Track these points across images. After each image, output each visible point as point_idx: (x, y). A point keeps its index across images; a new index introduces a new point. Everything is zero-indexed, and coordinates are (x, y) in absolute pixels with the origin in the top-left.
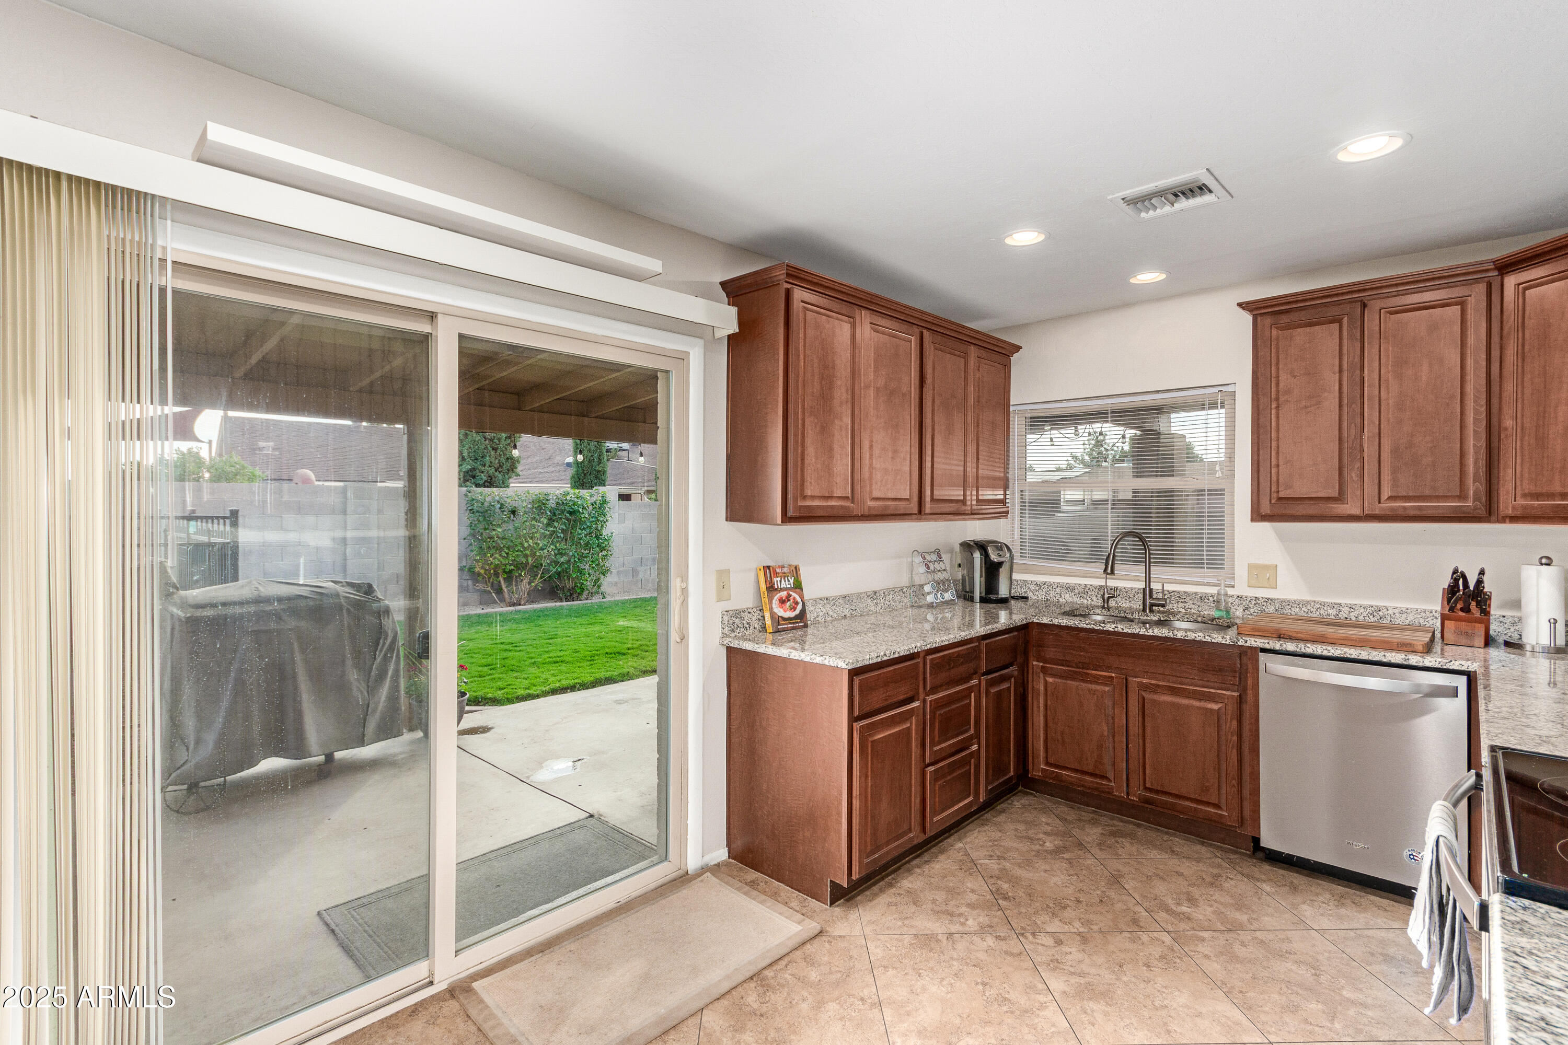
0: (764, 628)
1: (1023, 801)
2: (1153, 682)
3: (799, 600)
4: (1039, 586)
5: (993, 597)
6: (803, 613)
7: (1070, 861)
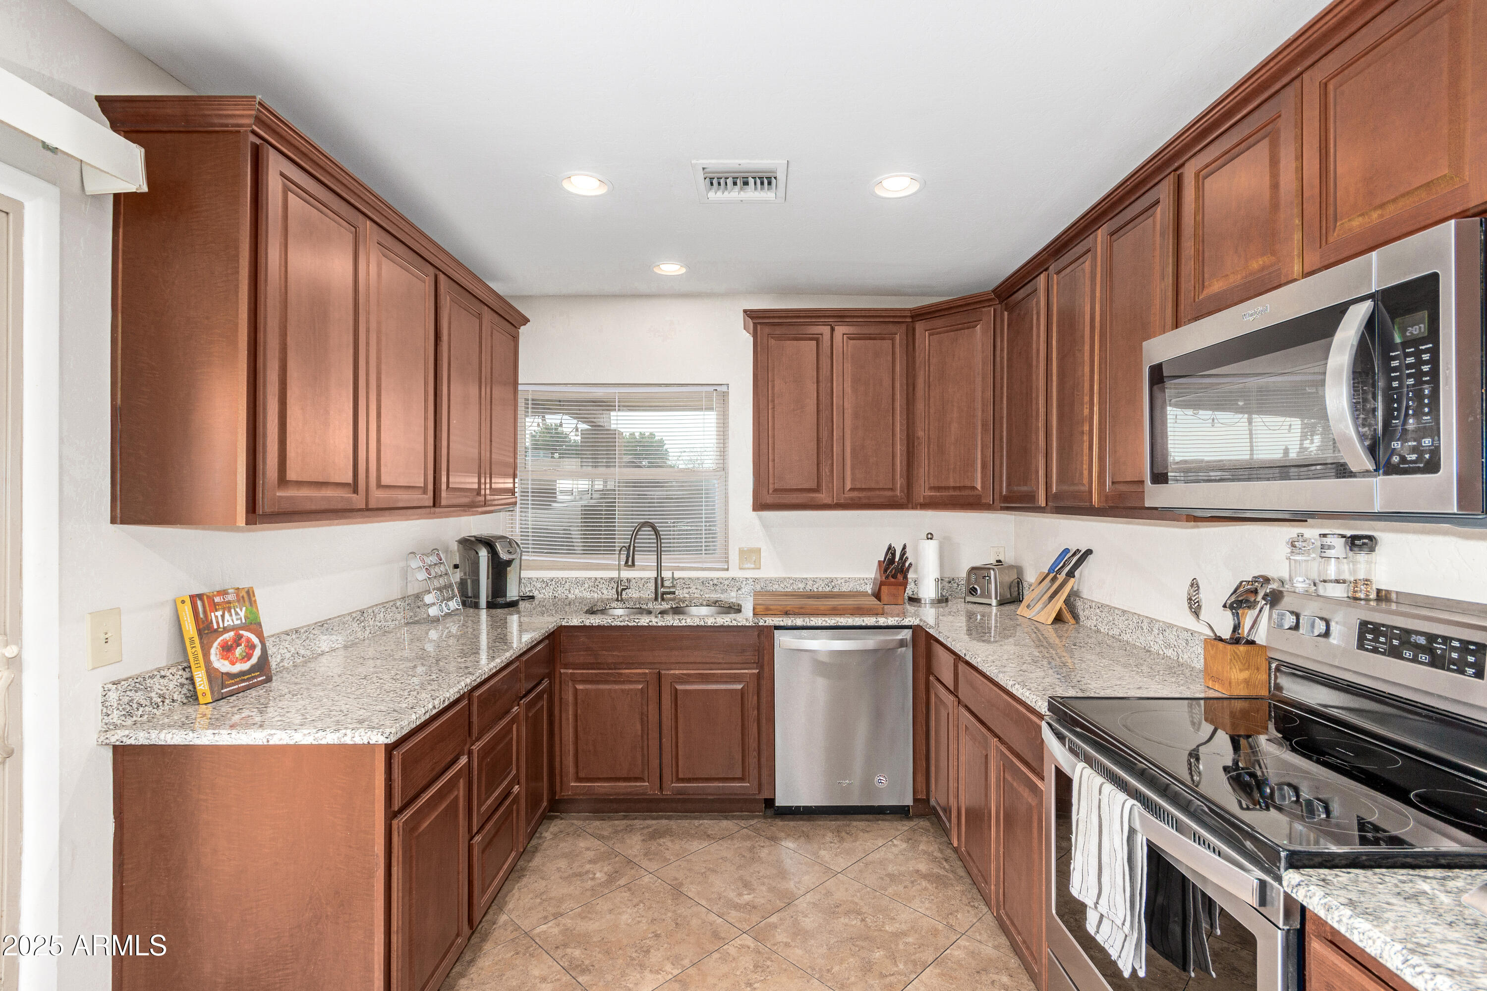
0: (193, 697)
1: (551, 829)
2: (685, 672)
3: (256, 640)
4: (546, 583)
5: (501, 600)
6: (264, 657)
7: (628, 887)
